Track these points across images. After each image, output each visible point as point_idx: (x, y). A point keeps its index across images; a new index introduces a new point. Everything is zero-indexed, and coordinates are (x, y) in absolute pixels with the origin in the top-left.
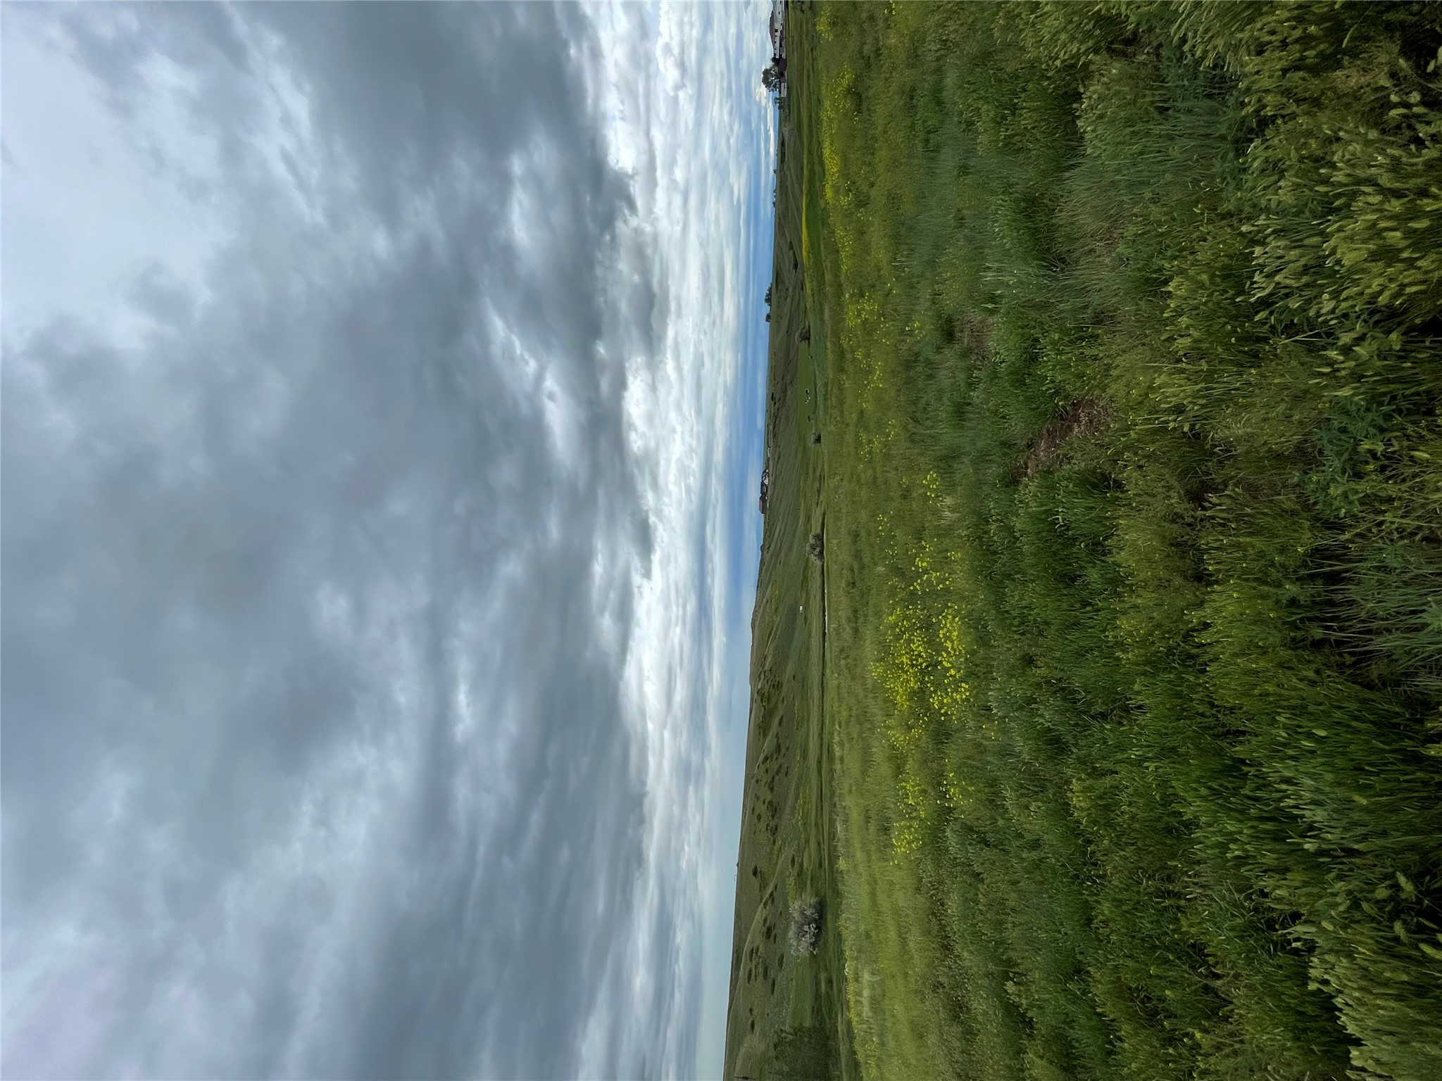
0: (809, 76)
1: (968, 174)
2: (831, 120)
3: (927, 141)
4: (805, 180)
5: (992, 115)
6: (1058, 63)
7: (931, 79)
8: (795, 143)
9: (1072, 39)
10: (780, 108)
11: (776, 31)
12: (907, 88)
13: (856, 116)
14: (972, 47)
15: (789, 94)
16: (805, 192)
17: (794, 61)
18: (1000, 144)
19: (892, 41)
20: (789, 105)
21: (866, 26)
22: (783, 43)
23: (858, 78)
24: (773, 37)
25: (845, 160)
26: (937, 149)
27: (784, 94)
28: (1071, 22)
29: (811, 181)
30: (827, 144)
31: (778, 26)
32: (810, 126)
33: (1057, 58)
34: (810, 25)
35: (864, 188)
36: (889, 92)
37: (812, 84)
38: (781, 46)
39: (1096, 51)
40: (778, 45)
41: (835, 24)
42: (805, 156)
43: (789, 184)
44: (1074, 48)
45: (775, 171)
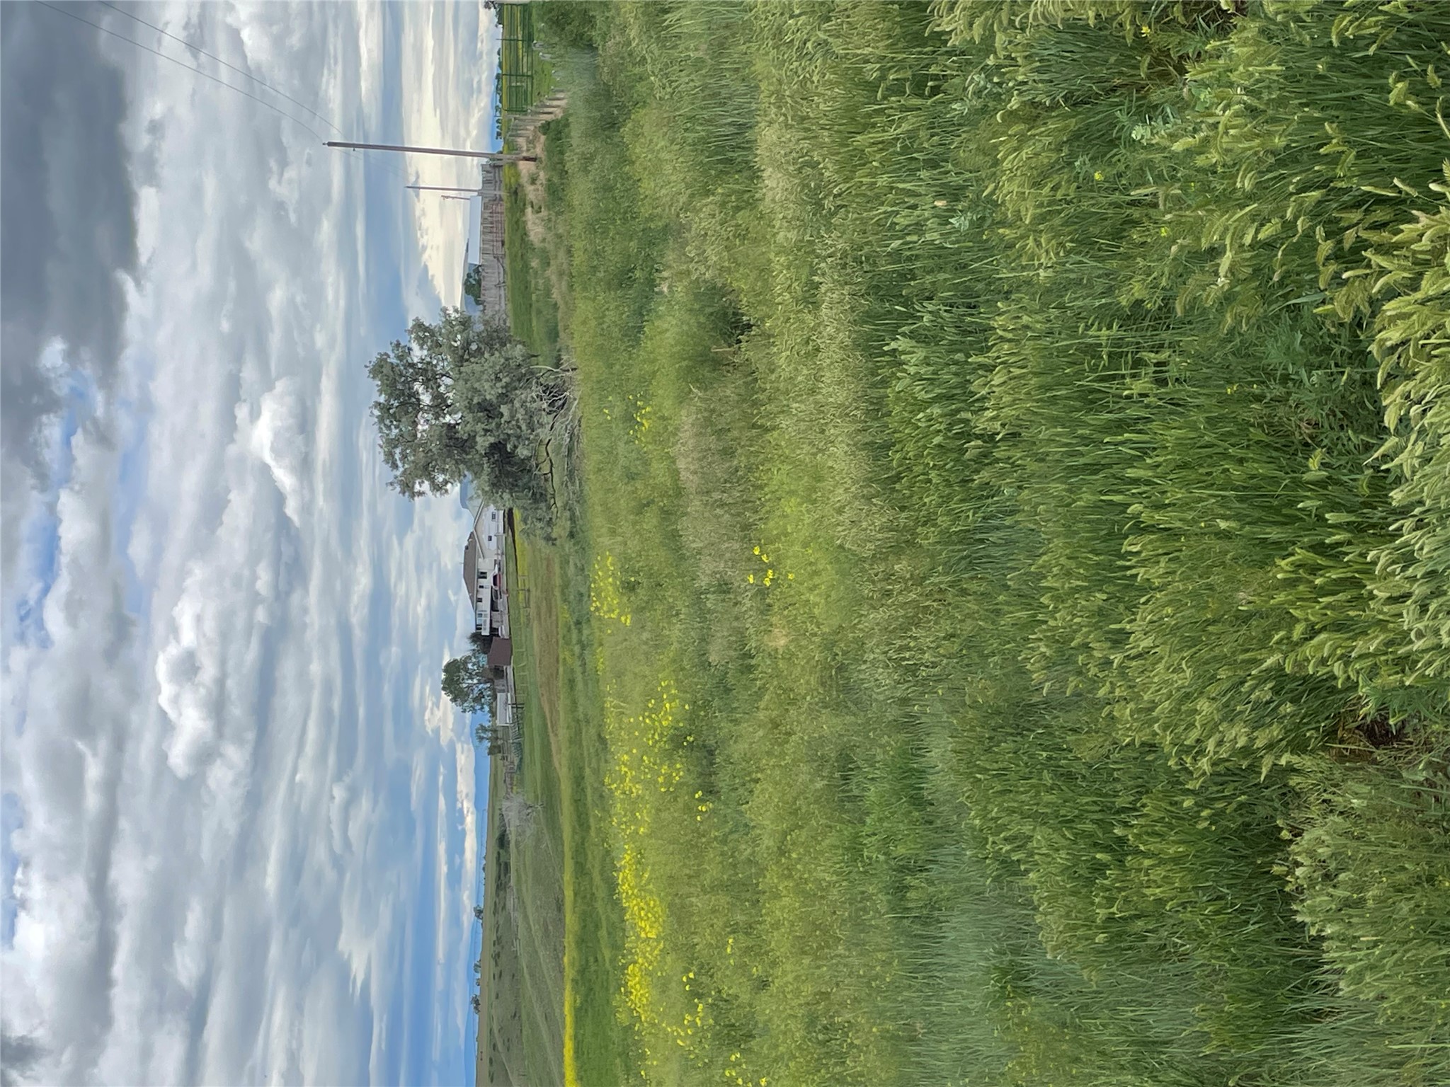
0: (571, 683)
1: (1027, 992)
2: (633, 804)
3: (900, 890)
4: (569, 940)
5: (1062, 857)
6: (1204, 764)
7: (893, 742)
8: (538, 840)
9: (1230, 716)
10: (492, 751)
11: (483, 575)
12: (830, 751)
13: (701, 800)
14: (981, 689)
15: (518, 719)
16: (570, 973)
17: (532, 641)
18: (1101, 938)
19: (780, 640)
20: (520, 747)
21: (711, 601)
22: (501, 603)
23: (699, 712)
24: (473, 589)
25: (679, 914)
26: (930, 916)
27: (505, 717)
28: (1213, 679)
29: (586, 941)
30: (626, 859)
31: (486, 564)
32: (579, 802)
33: (1201, 752)
34: (571, 570)
35: (738, 989)
36: (782, 755)
37: (582, 701)
38: (494, 608)
39: (1299, 747)
40: (486, 605)
41: (631, 588)
42: (568, 876)
43: (520, 947)
44: (1238, 734)
45: (479, 913)
